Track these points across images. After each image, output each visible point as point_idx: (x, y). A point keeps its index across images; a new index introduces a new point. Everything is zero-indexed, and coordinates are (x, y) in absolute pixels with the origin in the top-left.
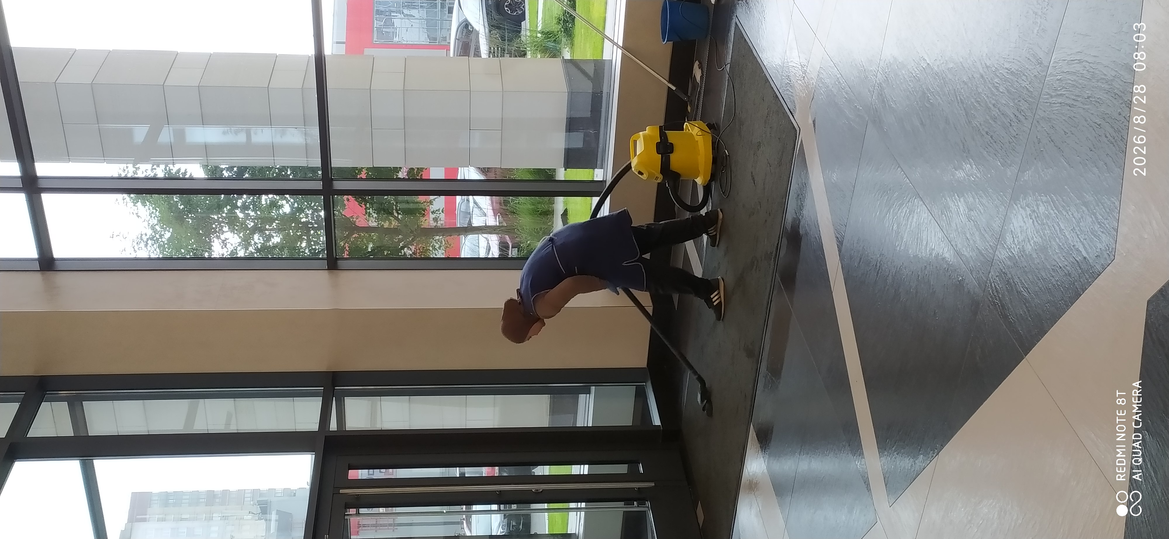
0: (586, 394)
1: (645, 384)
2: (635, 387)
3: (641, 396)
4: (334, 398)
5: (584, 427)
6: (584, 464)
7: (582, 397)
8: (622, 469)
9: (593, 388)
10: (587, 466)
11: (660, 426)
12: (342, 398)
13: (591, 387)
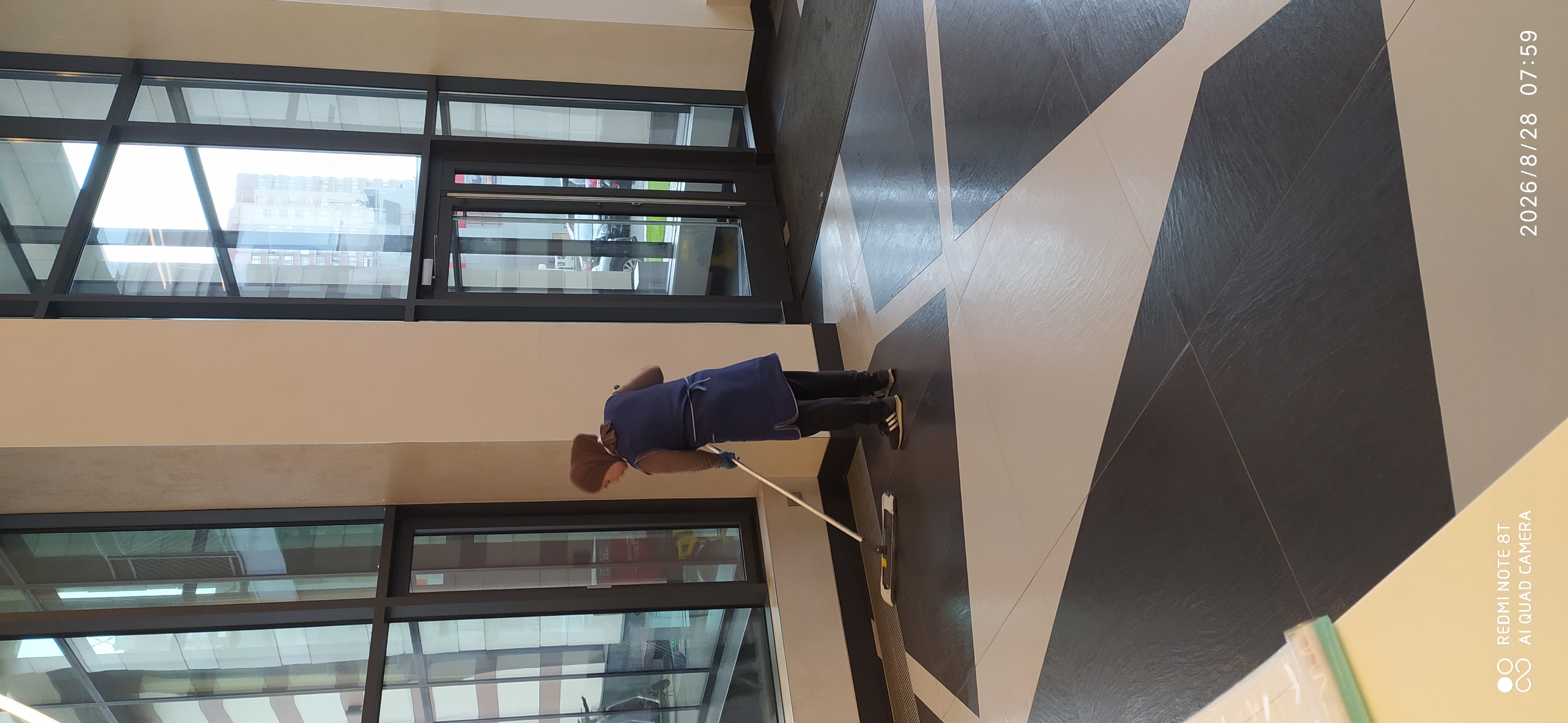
0: (686, 113)
1: (742, 107)
2: (733, 109)
3: (738, 118)
4: (439, 102)
5: (682, 146)
6: (682, 181)
7: (682, 116)
8: (717, 188)
9: (693, 108)
10: (684, 184)
11: (754, 149)
12: (447, 102)
13: (691, 107)
